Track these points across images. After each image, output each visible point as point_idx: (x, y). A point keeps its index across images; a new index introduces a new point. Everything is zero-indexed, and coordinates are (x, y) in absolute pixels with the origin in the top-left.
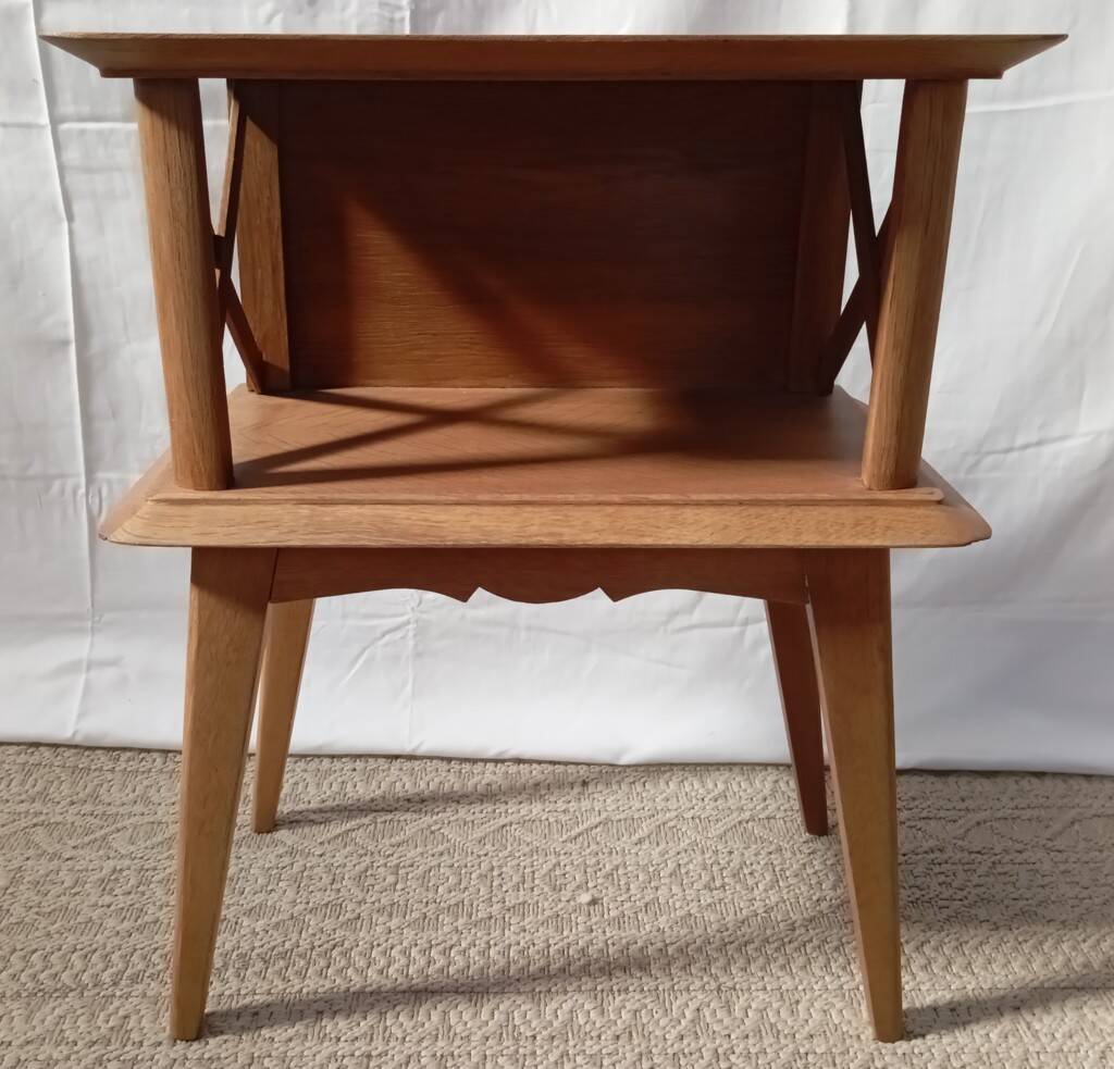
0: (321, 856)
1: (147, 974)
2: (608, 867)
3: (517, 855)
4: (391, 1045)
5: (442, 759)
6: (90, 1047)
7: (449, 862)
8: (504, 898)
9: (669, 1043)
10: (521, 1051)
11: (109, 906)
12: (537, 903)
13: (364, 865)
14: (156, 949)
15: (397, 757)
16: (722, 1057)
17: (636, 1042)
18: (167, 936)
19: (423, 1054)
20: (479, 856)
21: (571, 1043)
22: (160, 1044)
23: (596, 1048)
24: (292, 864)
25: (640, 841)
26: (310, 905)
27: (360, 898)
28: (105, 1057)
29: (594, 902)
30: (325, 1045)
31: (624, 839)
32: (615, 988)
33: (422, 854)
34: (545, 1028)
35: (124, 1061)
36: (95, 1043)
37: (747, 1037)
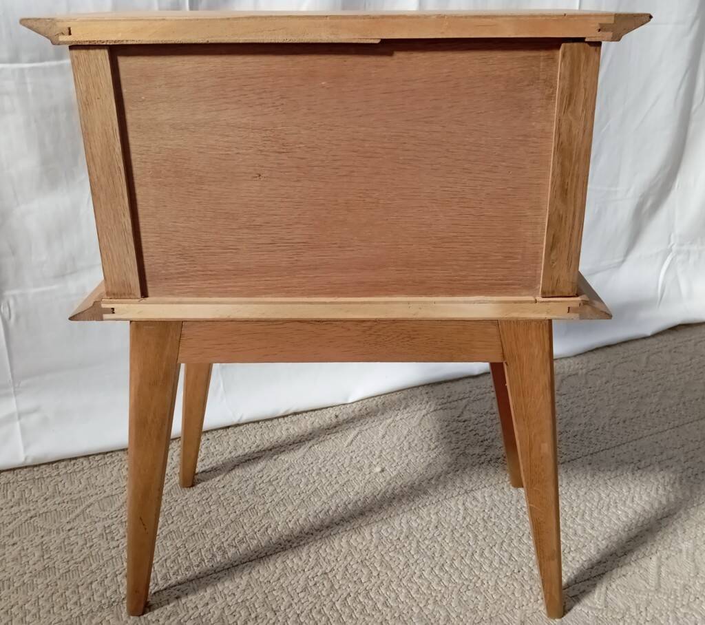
0: (223, 487)
1: (171, 574)
2: (377, 453)
3: (328, 459)
4: (333, 564)
5: (254, 422)
6: (169, 619)
7: (296, 472)
8: (337, 481)
9: (461, 522)
10: (398, 547)
11: (118, 546)
12: (355, 478)
13: (251, 485)
14: (166, 560)
15: (228, 427)
16: (488, 521)
17: (446, 526)
18: (167, 552)
19: (351, 564)
20: (309, 465)
21: (418, 536)
22: (207, 604)
23: (431, 535)
24: (211, 495)
25: (384, 437)
26: (237, 512)
27: (263, 502)
28: (182, 621)
29: (383, 470)
30: (299, 575)
31: (375, 437)
32: (420, 506)
33: (278, 472)
34: (401, 533)
35: (194, 619)
36: (169, 616)
37: (492, 509)
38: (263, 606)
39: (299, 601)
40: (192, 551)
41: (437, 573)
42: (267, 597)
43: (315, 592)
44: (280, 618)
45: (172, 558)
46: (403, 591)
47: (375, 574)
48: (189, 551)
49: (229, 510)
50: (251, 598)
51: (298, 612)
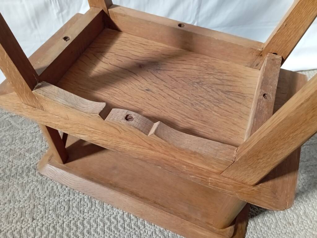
4: (75, 195)
18: (3, 163)
19: (85, 197)
22: (6, 203)
30: (56, 198)
38: (30, 213)
39: (47, 216)
40: (14, 166)
41: (125, 217)
42: (34, 208)
43: (58, 212)
44: (33, 225)
45: (4, 167)
46: (102, 224)
47: (93, 208)
48: (13, 165)
49: (43, 143)
50: (27, 206)
51: (44, 223)
